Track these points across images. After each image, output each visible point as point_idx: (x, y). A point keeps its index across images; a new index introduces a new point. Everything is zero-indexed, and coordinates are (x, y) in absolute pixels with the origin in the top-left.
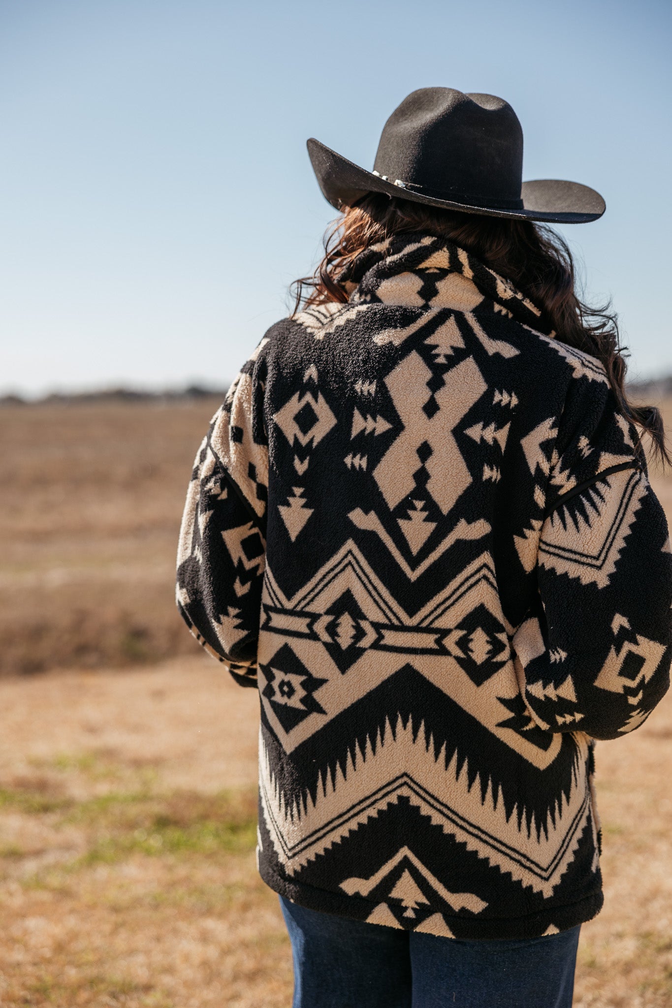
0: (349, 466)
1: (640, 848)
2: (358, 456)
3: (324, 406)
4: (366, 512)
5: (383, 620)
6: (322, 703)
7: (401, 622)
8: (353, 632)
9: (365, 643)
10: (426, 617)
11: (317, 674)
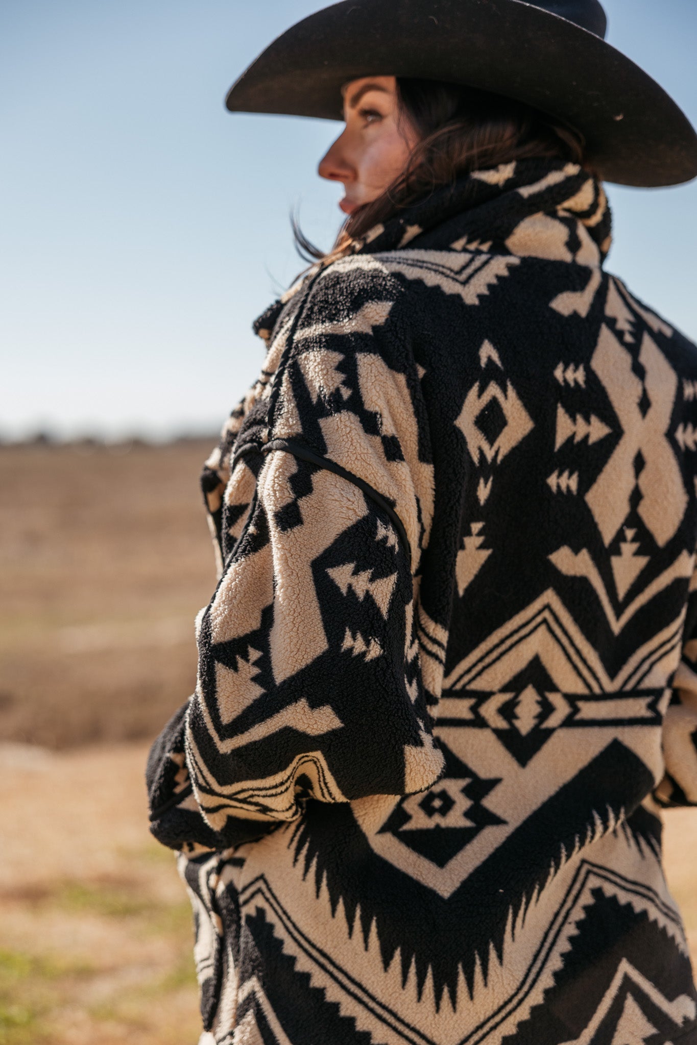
0: (554, 489)
2: (566, 474)
3: (515, 404)
4: (576, 551)
5: (580, 689)
6: (499, 812)
7: (601, 687)
8: (537, 709)
9: (553, 721)
10: (630, 677)
11: (484, 773)
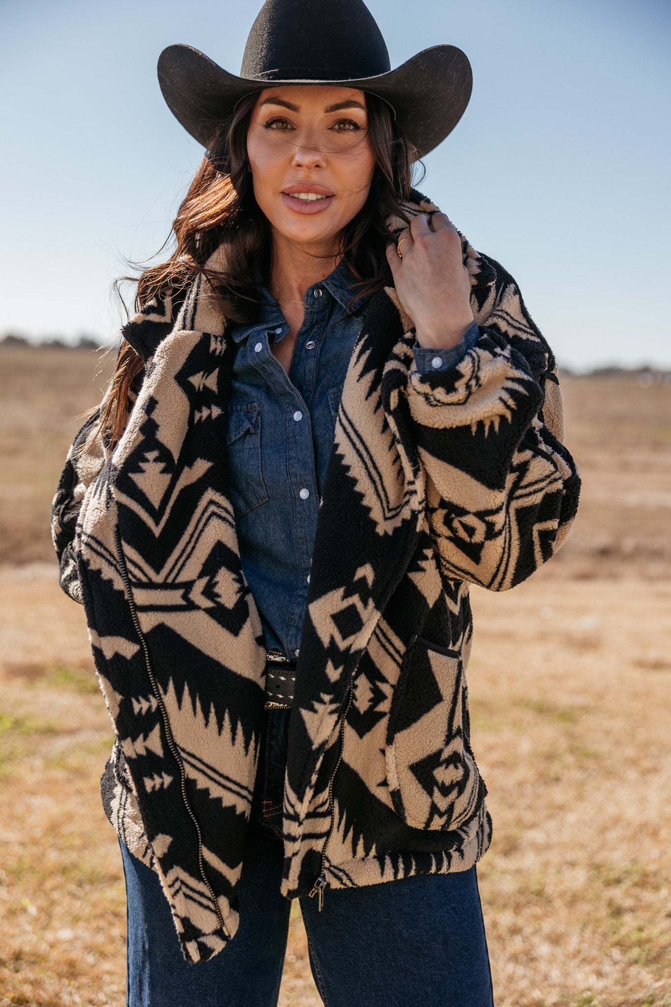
1: (610, 774)
